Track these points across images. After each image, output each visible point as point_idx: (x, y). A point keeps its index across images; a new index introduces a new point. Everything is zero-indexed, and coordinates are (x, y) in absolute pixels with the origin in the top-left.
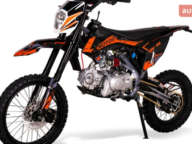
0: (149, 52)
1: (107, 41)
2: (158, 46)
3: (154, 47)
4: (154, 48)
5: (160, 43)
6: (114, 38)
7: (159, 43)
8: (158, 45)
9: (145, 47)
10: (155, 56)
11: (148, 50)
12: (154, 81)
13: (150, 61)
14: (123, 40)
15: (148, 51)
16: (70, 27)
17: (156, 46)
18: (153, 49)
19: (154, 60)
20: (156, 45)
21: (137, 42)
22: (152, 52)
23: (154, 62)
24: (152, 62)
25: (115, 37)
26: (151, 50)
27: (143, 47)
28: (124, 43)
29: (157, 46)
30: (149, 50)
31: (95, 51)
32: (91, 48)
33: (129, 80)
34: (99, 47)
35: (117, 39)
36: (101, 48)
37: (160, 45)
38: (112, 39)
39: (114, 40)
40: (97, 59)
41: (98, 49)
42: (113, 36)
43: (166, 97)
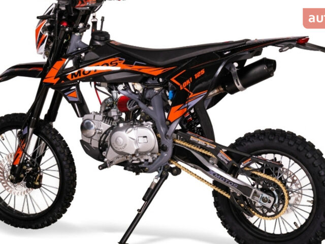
0: (181, 88)
2: (198, 78)
3: (191, 79)
4: (190, 80)
5: (204, 72)
6: (118, 62)
7: (202, 71)
8: (198, 76)
9: (175, 79)
10: (190, 97)
11: (179, 84)
12: (204, 145)
13: (181, 105)
14: (137, 64)
15: (179, 86)
16: (41, 44)
18: (188, 82)
19: (188, 103)
20: (196, 75)
21: (163, 70)
22: (185, 89)
23: (187, 107)
25: (120, 60)
27: (173, 79)
28: (137, 70)
29: (196, 78)
30: (182, 84)
31: (63, 82)
32: (56, 78)
33: (146, 137)
34: (74, 76)
35: (124, 63)
36: (78, 77)
37: (203, 75)
38: (111, 64)
39: (116, 65)
40: (71, 95)
41: (71, 79)
42: (117, 58)
43: (230, 181)
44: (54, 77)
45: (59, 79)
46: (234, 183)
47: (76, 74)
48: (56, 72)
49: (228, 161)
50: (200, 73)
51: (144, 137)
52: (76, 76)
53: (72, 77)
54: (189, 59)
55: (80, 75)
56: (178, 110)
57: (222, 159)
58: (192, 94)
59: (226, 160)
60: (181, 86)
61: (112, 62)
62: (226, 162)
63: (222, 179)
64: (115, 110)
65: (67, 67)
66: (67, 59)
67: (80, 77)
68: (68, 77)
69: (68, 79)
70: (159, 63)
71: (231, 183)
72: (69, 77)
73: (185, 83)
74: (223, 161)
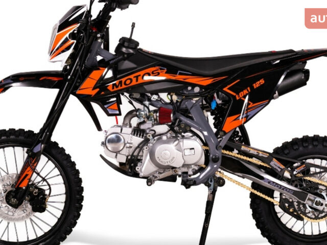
0: (238, 98)
1: (140, 75)
2: (257, 88)
3: (249, 88)
4: (248, 91)
5: (263, 82)
6: (159, 71)
7: (261, 81)
8: (257, 86)
9: (229, 89)
10: (249, 106)
11: (234, 94)
13: (238, 115)
14: (180, 74)
15: (235, 97)
16: (63, 51)
17: (253, 87)
18: (245, 92)
19: (247, 113)
20: (254, 85)
21: (213, 80)
22: (243, 99)
23: (247, 117)
24: (242, 118)
25: (161, 69)
26: (241, 94)
27: (225, 89)
29: (255, 87)
30: (238, 94)
31: (103, 93)
32: (94, 89)
33: (193, 149)
34: (115, 87)
35: (166, 73)
36: (120, 88)
37: (263, 84)
38: (153, 73)
39: (158, 74)
40: (111, 107)
41: (112, 90)
42: (157, 67)
43: (286, 188)
44: (92, 89)
45: (98, 90)
46: (290, 189)
47: (117, 84)
48: (95, 82)
49: (280, 168)
50: (258, 82)
51: (191, 149)
52: (117, 87)
53: (113, 88)
54: (241, 68)
55: (121, 86)
56: (235, 120)
57: (275, 167)
58: (252, 104)
59: (279, 167)
60: (237, 96)
61: (153, 72)
62: (279, 170)
63: (278, 186)
64: (151, 122)
65: (107, 77)
66: (106, 68)
67: (121, 88)
68: (108, 88)
69: (108, 90)
70: (207, 72)
71: (286, 190)
72: (110, 88)
73: (242, 92)
74: (276, 169)
